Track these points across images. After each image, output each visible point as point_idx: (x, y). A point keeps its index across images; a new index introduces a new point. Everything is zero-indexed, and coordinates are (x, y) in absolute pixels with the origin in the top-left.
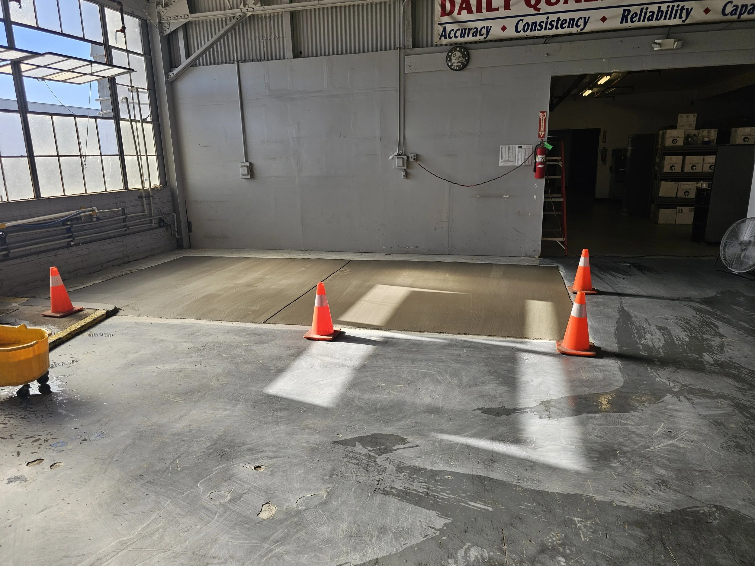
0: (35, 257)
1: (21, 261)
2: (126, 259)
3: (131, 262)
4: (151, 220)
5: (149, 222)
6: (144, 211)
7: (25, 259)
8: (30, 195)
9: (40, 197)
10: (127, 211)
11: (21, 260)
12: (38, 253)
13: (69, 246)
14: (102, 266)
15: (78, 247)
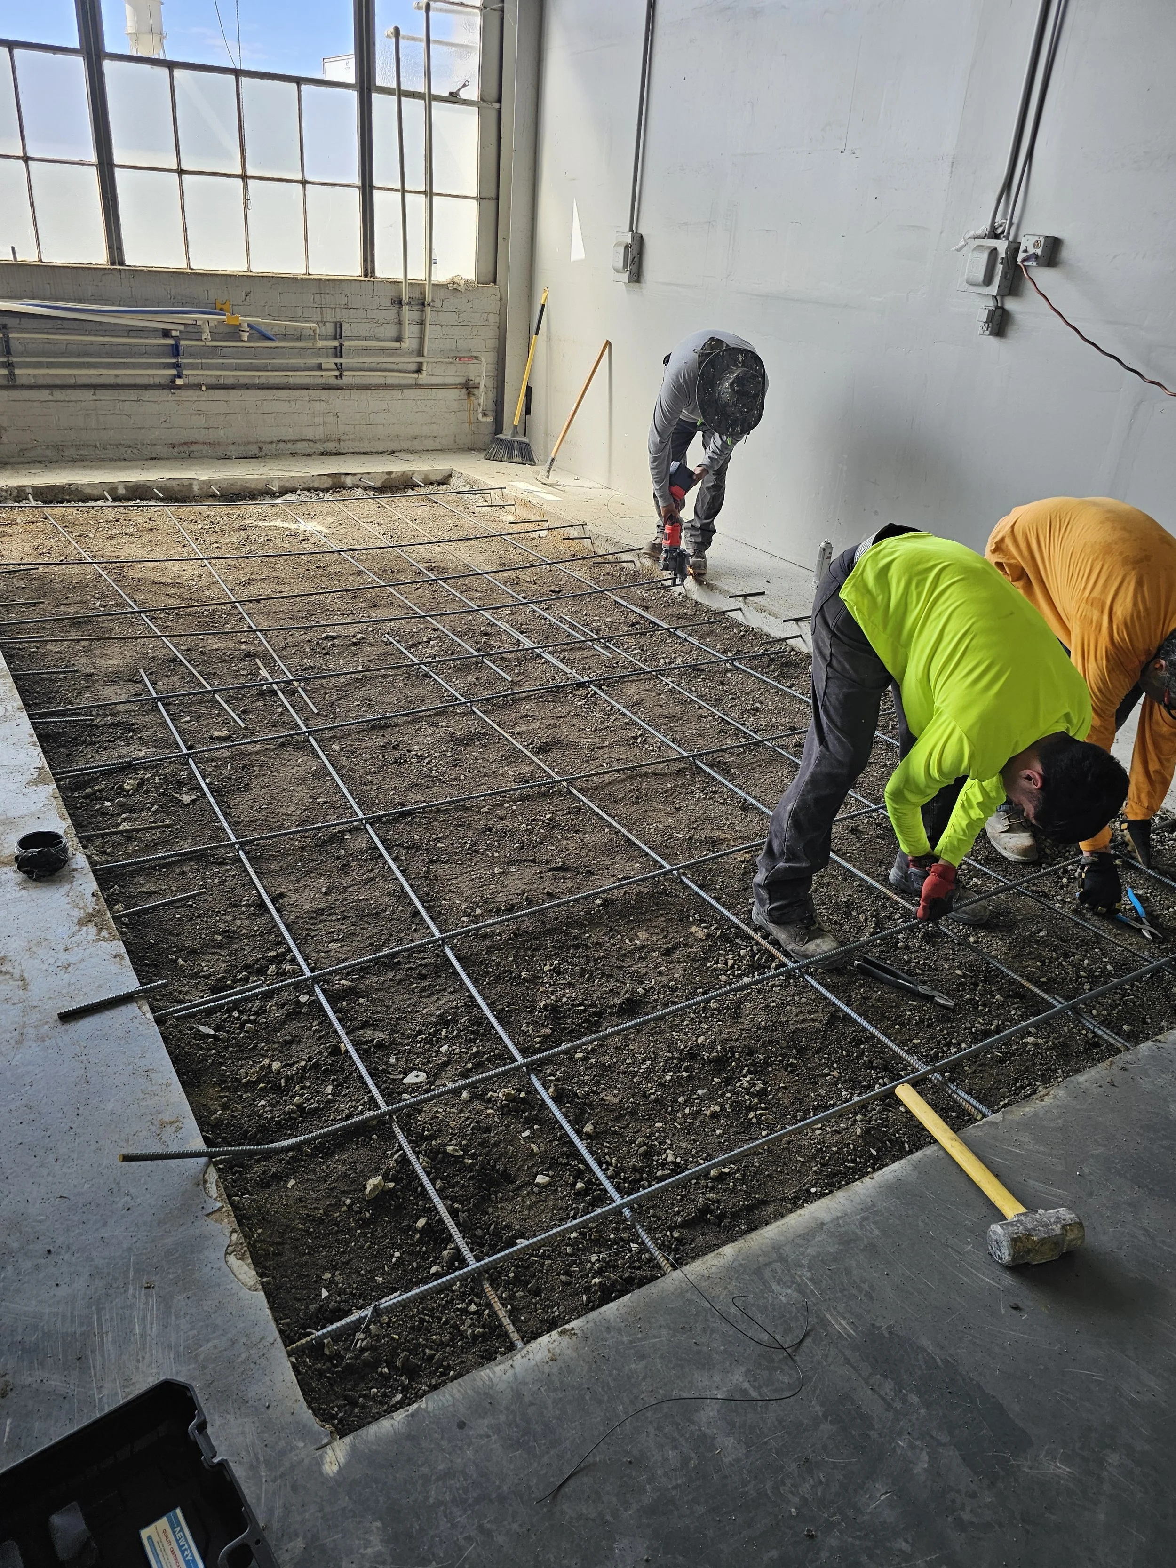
0: (88, 395)
1: (51, 398)
2: (331, 446)
3: (342, 454)
4: (421, 364)
5: (414, 367)
6: (399, 339)
7: (59, 395)
8: (100, 257)
9: (122, 263)
10: (347, 330)
11: (52, 394)
12: (95, 387)
13: (171, 386)
14: (260, 448)
15: (198, 392)
